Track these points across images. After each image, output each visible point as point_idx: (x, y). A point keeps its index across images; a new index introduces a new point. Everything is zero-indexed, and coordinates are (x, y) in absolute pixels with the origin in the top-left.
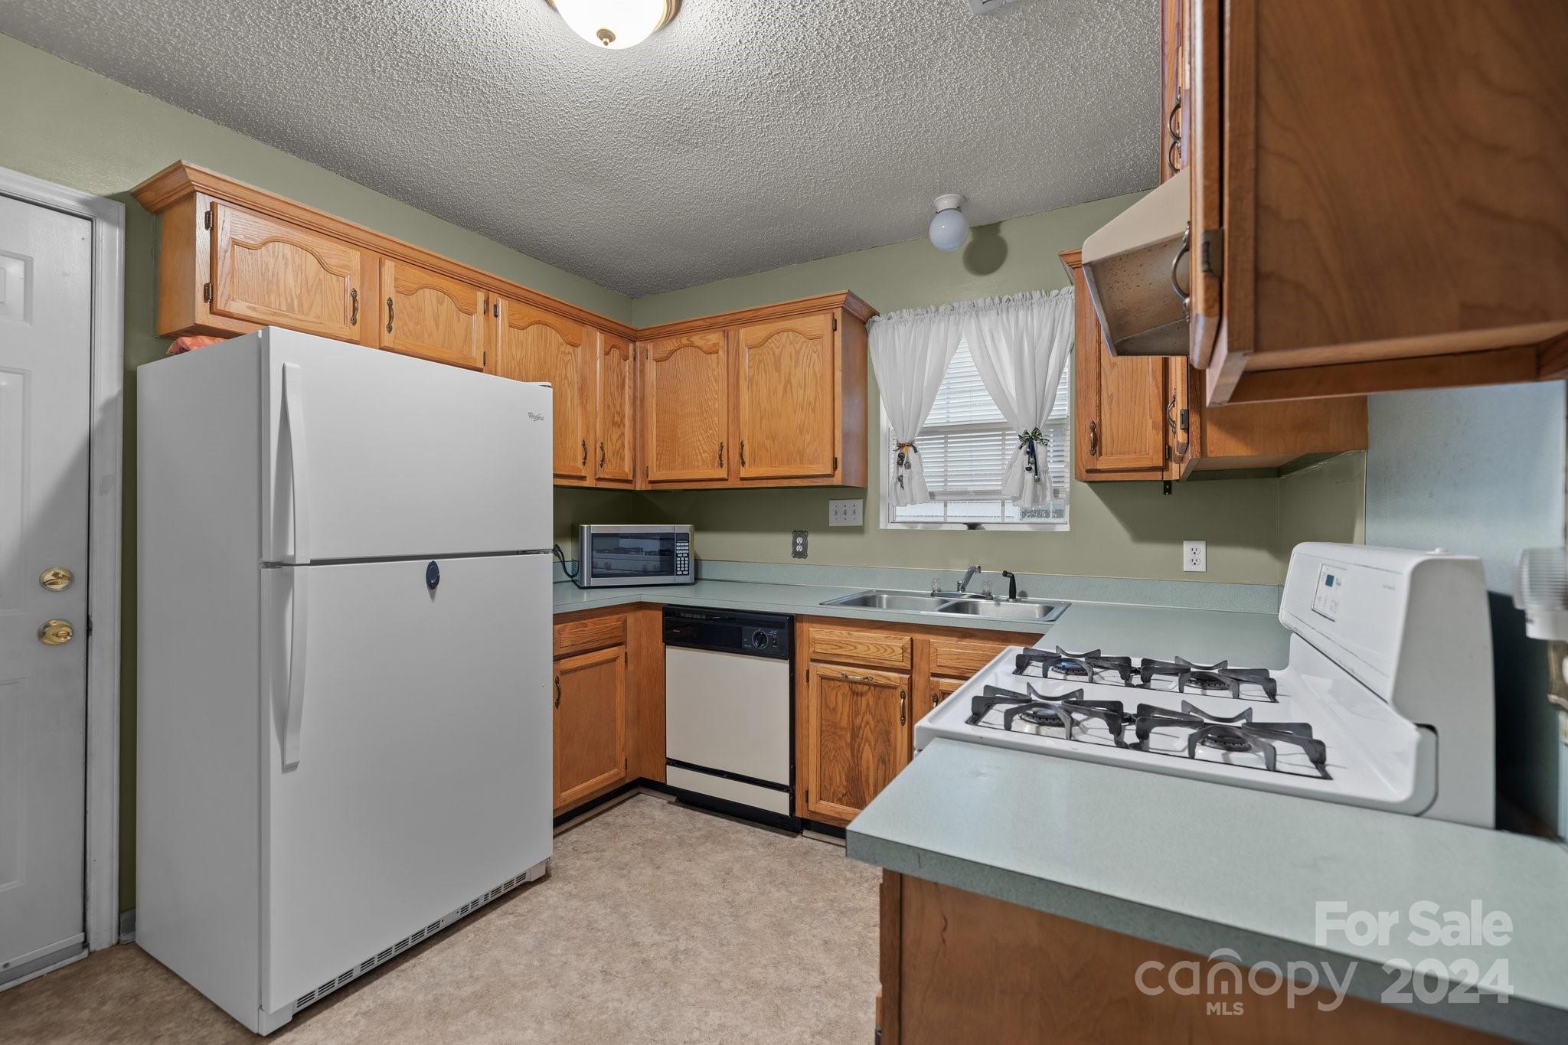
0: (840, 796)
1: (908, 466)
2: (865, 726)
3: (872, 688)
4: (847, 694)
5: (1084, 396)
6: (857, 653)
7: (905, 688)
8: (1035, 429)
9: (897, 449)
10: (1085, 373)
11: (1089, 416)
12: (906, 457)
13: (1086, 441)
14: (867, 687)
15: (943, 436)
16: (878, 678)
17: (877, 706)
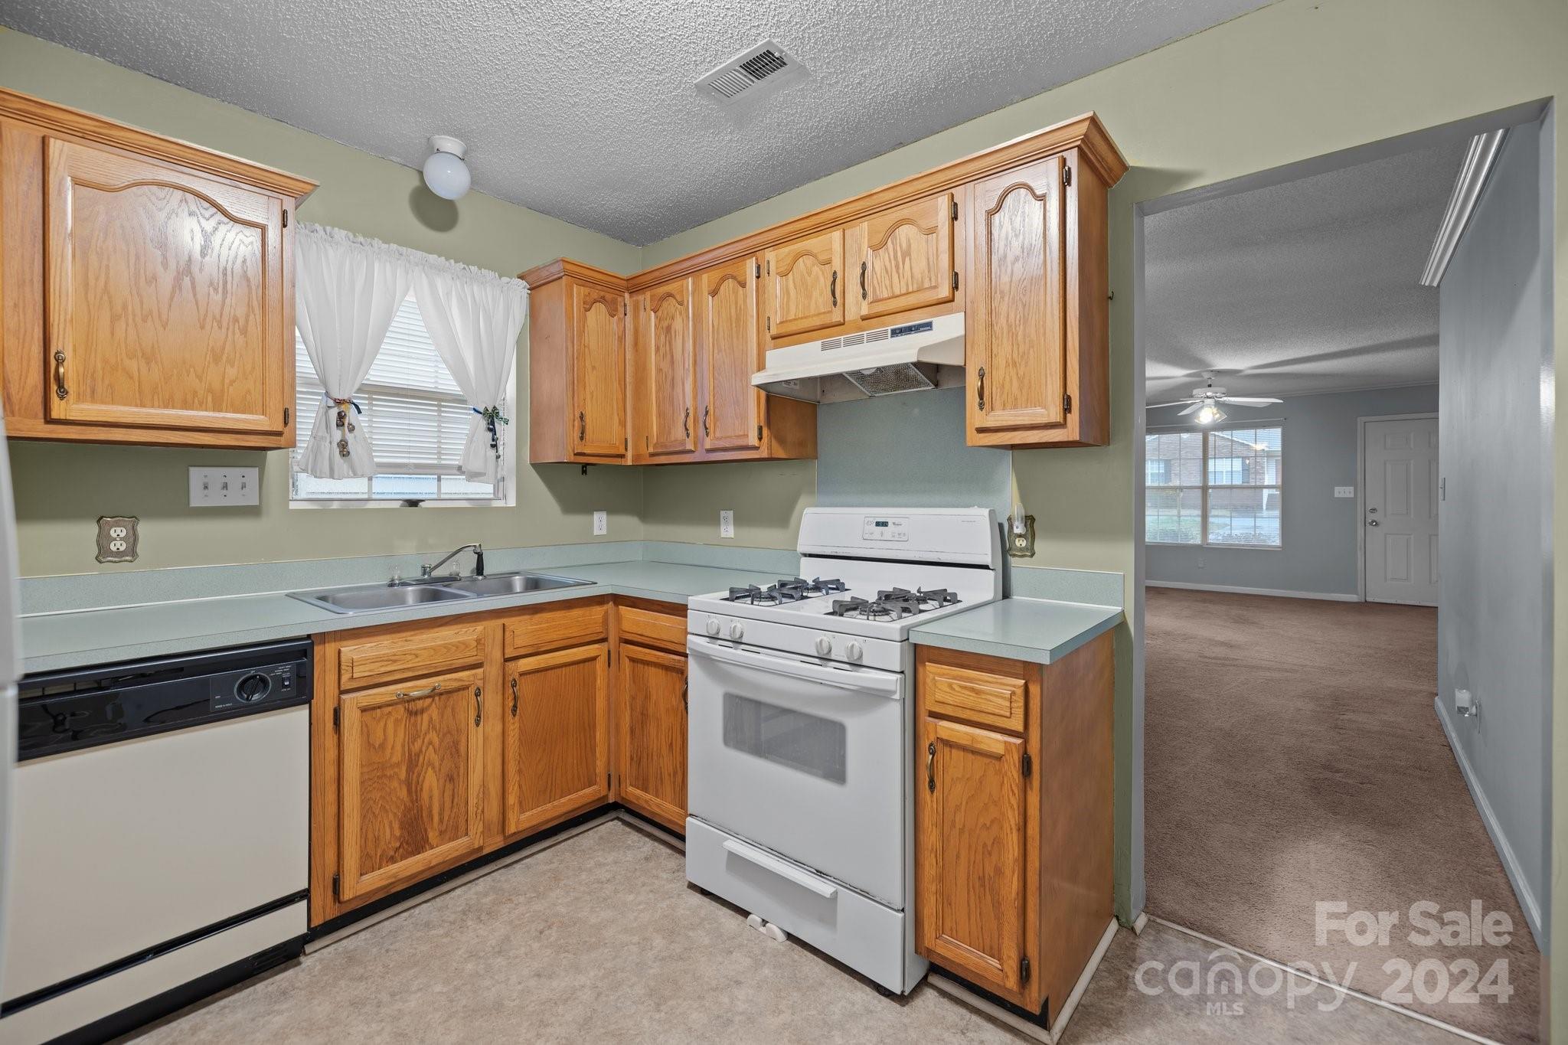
0: (392, 853)
1: (352, 429)
2: (427, 748)
3: (437, 698)
4: (402, 719)
5: (573, 389)
6: (419, 662)
7: (480, 683)
8: (494, 407)
9: (333, 405)
10: (576, 369)
11: (578, 406)
12: (347, 418)
13: (576, 428)
14: (430, 700)
15: (367, 396)
16: (448, 684)
17: (442, 717)
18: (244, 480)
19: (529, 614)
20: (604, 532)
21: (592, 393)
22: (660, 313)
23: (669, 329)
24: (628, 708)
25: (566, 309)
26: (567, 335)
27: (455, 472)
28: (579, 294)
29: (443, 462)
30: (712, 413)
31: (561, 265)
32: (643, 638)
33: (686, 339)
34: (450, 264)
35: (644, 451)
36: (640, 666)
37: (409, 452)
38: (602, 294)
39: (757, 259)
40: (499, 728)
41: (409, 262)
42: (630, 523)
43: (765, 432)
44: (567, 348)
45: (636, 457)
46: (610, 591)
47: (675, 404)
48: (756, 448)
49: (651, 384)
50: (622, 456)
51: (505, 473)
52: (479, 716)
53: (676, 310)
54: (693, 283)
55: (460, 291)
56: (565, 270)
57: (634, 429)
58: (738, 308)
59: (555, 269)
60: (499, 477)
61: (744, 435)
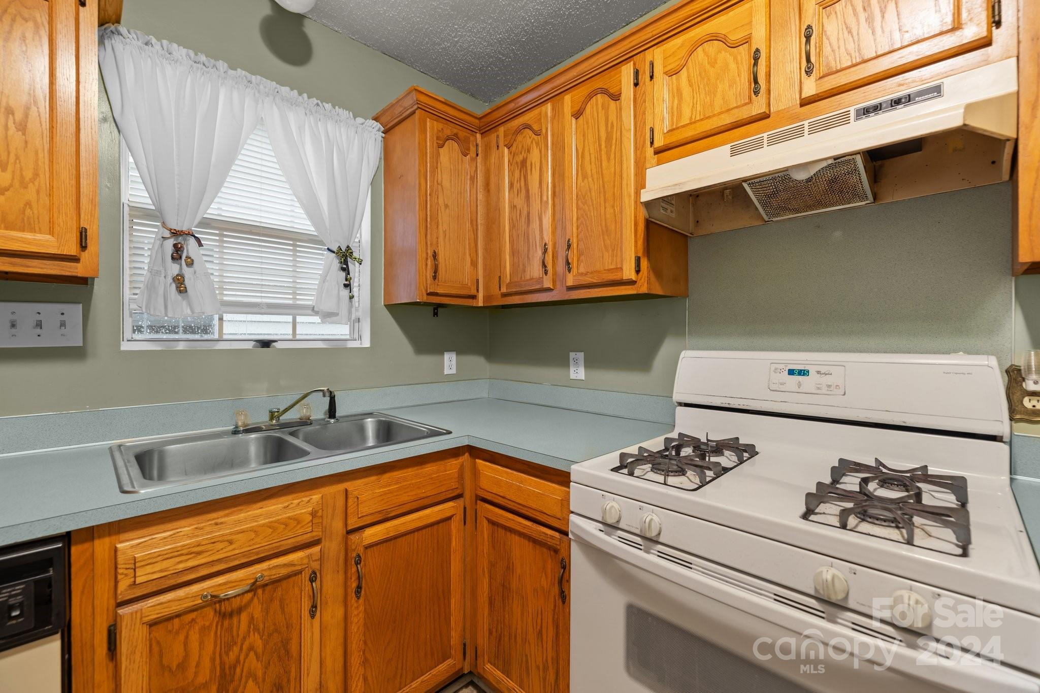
1: (190, 263)
2: (247, 655)
3: (259, 593)
4: (211, 624)
5: (427, 226)
6: (234, 549)
7: (316, 565)
8: (348, 247)
9: (169, 236)
10: (429, 206)
11: (431, 244)
12: (185, 251)
13: (429, 267)
14: (250, 595)
15: (218, 232)
16: (274, 572)
17: (267, 613)
18: (63, 318)
19: (377, 475)
20: (454, 371)
21: (445, 232)
22: (513, 148)
23: (524, 163)
24: (487, 575)
25: (419, 143)
26: (420, 170)
27: (310, 312)
28: (432, 128)
29: (298, 302)
30: (575, 245)
31: (414, 95)
32: (504, 500)
33: (544, 169)
34: (303, 98)
35: (495, 291)
36: (501, 532)
37: (262, 292)
38: (455, 131)
39: (634, 64)
40: (340, 613)
41: (259, 92)
42: (477, 362)
43: (644, 264)
44: (420, 184)
45: (487, 298)
46: (466, 443)
47: (531, 241)
48: (632, 283)
49: (504, 221)
50: (474, 297)
51: (360, 314)
52: (314, 606)
53: (532, 142)
54: (553, 109)
55: (313, 125)
56: (418, 102)
57: (485, 270)
58: (609, 125)
59: (408, 102)
60: (353, 317)
61: (617, 268)
